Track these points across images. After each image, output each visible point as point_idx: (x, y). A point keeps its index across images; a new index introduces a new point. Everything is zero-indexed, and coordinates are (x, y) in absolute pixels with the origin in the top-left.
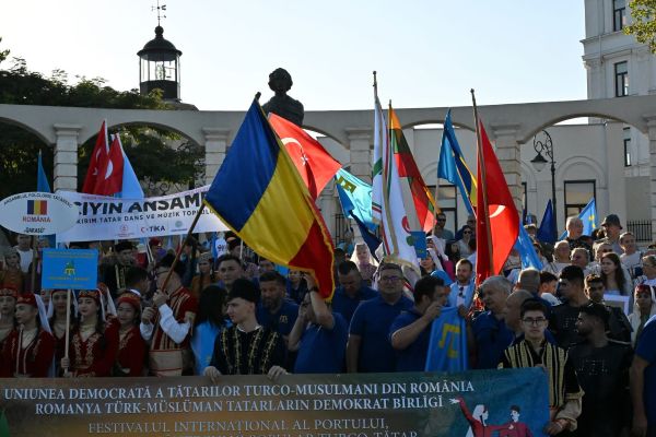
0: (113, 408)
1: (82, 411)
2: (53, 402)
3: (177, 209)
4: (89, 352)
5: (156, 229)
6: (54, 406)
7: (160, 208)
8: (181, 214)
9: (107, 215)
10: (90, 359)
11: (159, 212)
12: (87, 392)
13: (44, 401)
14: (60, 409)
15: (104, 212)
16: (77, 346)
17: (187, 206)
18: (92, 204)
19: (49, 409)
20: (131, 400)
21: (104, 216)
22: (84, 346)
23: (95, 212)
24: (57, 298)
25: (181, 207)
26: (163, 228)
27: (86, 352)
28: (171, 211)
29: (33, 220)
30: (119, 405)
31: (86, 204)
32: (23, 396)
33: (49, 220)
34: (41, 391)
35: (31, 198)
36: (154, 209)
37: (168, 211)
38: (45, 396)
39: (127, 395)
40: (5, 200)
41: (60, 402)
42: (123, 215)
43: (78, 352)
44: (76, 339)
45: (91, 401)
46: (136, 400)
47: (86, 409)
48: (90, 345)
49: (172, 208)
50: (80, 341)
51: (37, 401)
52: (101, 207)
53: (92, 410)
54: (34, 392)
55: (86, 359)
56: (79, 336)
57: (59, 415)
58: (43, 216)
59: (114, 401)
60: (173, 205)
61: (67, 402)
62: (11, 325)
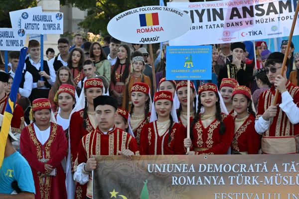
0: (235, 180)
1: (209, 182)
2: (186, 174)
3: (272, 15)
4: (210, 136)
5: (255, 33)
6: (187, 178)
7: (257, 15)
8: (276, 19)
9: (212, 22)
10: (210, 142)
11: (256, 18)
12: (213, 167)
13: (178, 174)
14: (191, 181)
15: (209, 20)
16: (200, 131)
17: (281, 12)
18: (197, 11)
19: (182, 181)
20: (250, 174)
21: (209, 23)
22: (205, 132)
23: (201, 21)
24: (181, 93)
25: (276, 13)
26: (260, 33)
27: (207, 136)
28: (268, 17)
29: (147, 31)
30: (240, 178)
31: (192, 12)
32: (162, 170)
33: (162, 29)
34: (176, 165)
35: (142, 13)
36: (252, 15)
37: (265, 17)
38: (180, 170)
39: (247, 170)
40: (117, 17)
41: (191, 175)
43: (200, 137)
44: (198, 126)
45: (217, 174)
46: (255, 174)
47: (212, 181)
48: (211, 131)
49: (268, 14)
50: (202, 127)
51: (173, 174)
53: (217, 182)
54: (171, 166)
55: (207, 142)
56: (201, 123)
57: (191, 185)
58: (156, 27)
59: (236, 174)
60: (269, 12)
61: (197, 174)
62: (143, 116)
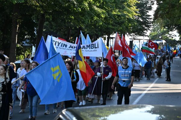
8: (84, 51)
15: (61, 46)
17: (87, 49)
18: (58, 42)
23: (58, 45)
25: (85, 49)
31: (56, 42)
42: (66, 48)
52: (61, 44)
